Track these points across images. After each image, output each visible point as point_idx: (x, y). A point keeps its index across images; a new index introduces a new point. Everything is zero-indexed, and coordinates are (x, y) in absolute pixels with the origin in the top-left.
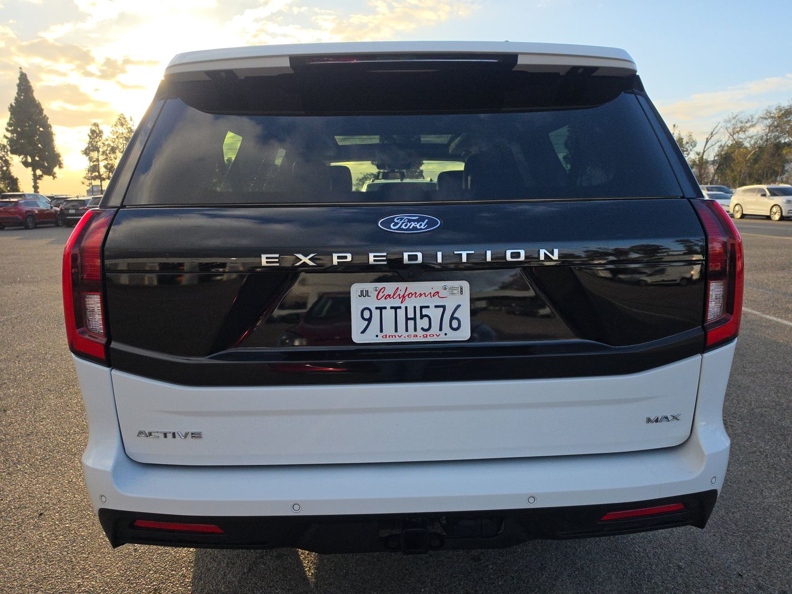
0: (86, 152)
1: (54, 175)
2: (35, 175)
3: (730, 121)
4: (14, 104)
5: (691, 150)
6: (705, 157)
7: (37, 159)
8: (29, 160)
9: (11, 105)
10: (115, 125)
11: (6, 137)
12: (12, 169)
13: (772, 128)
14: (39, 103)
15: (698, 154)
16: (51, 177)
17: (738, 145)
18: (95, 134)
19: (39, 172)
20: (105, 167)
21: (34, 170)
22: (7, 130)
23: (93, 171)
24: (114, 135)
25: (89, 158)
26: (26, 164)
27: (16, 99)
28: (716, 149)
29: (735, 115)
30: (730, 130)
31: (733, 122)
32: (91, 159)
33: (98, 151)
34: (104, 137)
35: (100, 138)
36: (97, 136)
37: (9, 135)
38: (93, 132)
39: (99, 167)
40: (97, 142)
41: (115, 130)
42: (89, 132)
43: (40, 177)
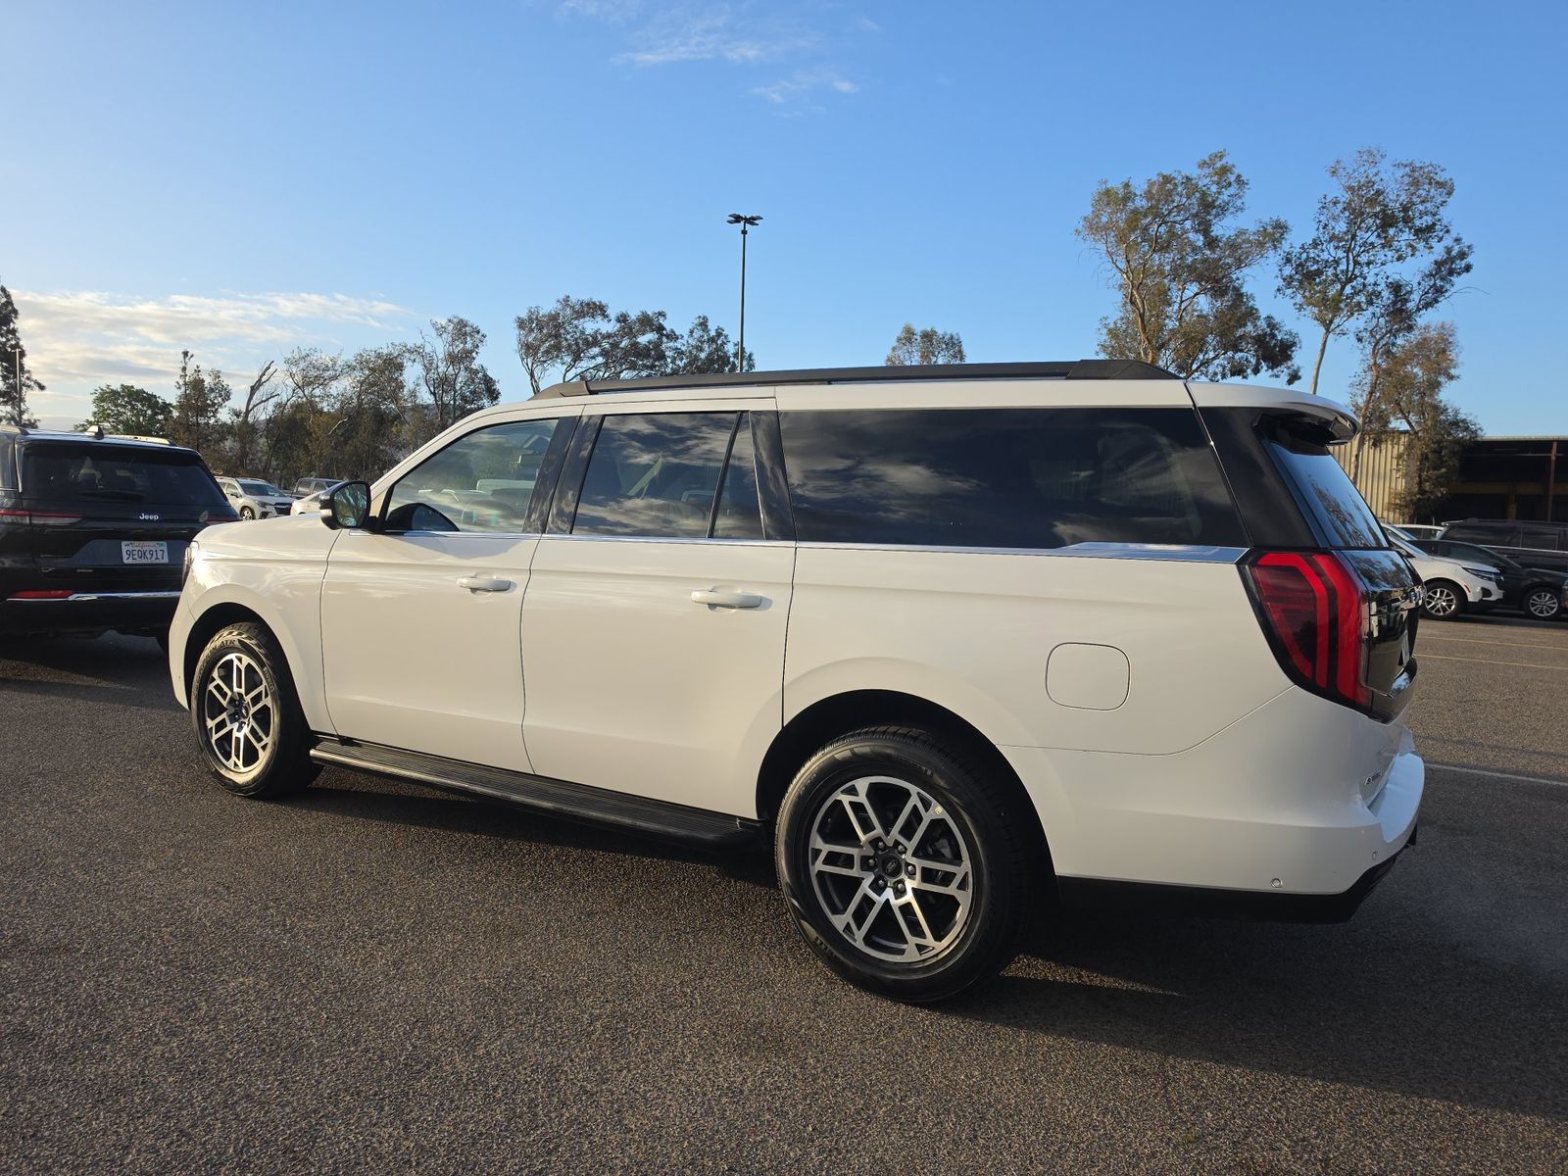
3: (296, 363)
5: (220, 405)
6: (250, 420)
13: (366, 385)
15: (238, 415)
17: (310, 407)
28: (270, 405)
29: (304, 354)
30: (298, 378)
31: (302, 365)
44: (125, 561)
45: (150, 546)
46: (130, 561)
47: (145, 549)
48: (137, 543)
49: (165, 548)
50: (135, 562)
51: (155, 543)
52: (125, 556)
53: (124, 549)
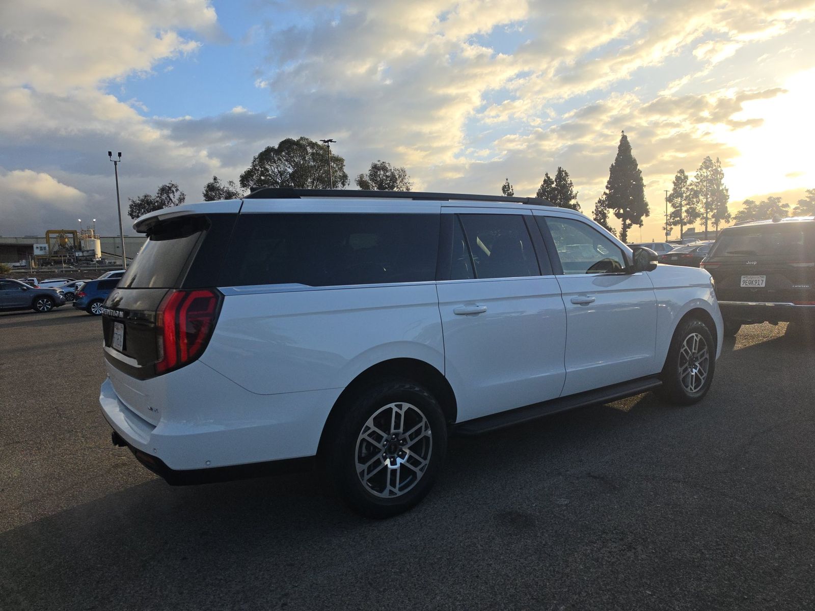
0: (669, 199)
1: (640, 223)
2: (624, 224)
4: (614, 164)
7: (628, 209)
8: (622, 211)
9: (612, 165)
10: (700, 169)
11: (605, 193)
12: (607, 220)
14: (635, 160)
16: (638, 225)
18: (680, 180)
19: (628, 222)
20: (687, 211)
21: (624, 220)
22: (607, 187)
23: (675, 217)
24: (698, 179)
25: (672, 205)
26: (618, 215)
27: (617, 160)
32: (674, 206)
33: (682, 197)
34: (688, 182)
35: (685, 184)
36: (682, 182)
37: (607, 191)
38: (678, 178)
39: (681, 211)
40: (681, 188)
41: (699, 174)
42: (674, 180)
43: (629, 226)
44: (742, 286)
45: (755, 278)
46: (744, 286)
47: (753, 279)
48: (749, 277)
49: (764, 280)
50: (746, 286)
51: (759, 276)
52: (742, 283)
53: (742, 279)
